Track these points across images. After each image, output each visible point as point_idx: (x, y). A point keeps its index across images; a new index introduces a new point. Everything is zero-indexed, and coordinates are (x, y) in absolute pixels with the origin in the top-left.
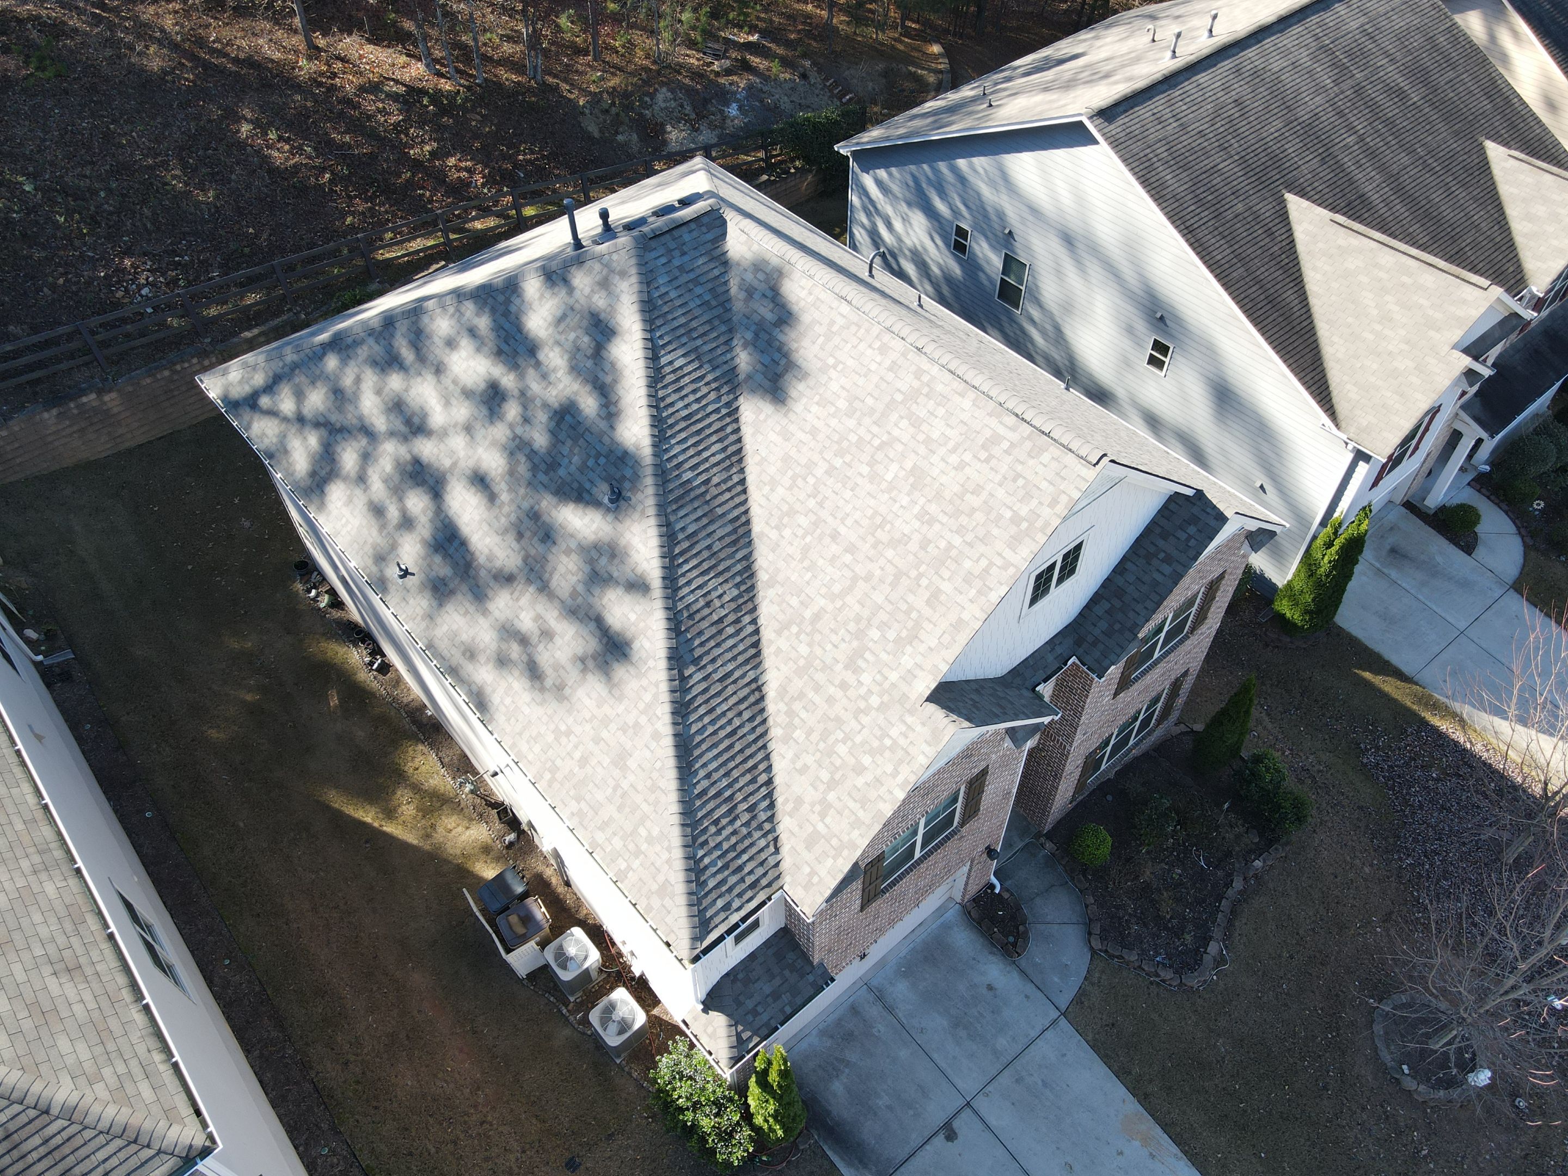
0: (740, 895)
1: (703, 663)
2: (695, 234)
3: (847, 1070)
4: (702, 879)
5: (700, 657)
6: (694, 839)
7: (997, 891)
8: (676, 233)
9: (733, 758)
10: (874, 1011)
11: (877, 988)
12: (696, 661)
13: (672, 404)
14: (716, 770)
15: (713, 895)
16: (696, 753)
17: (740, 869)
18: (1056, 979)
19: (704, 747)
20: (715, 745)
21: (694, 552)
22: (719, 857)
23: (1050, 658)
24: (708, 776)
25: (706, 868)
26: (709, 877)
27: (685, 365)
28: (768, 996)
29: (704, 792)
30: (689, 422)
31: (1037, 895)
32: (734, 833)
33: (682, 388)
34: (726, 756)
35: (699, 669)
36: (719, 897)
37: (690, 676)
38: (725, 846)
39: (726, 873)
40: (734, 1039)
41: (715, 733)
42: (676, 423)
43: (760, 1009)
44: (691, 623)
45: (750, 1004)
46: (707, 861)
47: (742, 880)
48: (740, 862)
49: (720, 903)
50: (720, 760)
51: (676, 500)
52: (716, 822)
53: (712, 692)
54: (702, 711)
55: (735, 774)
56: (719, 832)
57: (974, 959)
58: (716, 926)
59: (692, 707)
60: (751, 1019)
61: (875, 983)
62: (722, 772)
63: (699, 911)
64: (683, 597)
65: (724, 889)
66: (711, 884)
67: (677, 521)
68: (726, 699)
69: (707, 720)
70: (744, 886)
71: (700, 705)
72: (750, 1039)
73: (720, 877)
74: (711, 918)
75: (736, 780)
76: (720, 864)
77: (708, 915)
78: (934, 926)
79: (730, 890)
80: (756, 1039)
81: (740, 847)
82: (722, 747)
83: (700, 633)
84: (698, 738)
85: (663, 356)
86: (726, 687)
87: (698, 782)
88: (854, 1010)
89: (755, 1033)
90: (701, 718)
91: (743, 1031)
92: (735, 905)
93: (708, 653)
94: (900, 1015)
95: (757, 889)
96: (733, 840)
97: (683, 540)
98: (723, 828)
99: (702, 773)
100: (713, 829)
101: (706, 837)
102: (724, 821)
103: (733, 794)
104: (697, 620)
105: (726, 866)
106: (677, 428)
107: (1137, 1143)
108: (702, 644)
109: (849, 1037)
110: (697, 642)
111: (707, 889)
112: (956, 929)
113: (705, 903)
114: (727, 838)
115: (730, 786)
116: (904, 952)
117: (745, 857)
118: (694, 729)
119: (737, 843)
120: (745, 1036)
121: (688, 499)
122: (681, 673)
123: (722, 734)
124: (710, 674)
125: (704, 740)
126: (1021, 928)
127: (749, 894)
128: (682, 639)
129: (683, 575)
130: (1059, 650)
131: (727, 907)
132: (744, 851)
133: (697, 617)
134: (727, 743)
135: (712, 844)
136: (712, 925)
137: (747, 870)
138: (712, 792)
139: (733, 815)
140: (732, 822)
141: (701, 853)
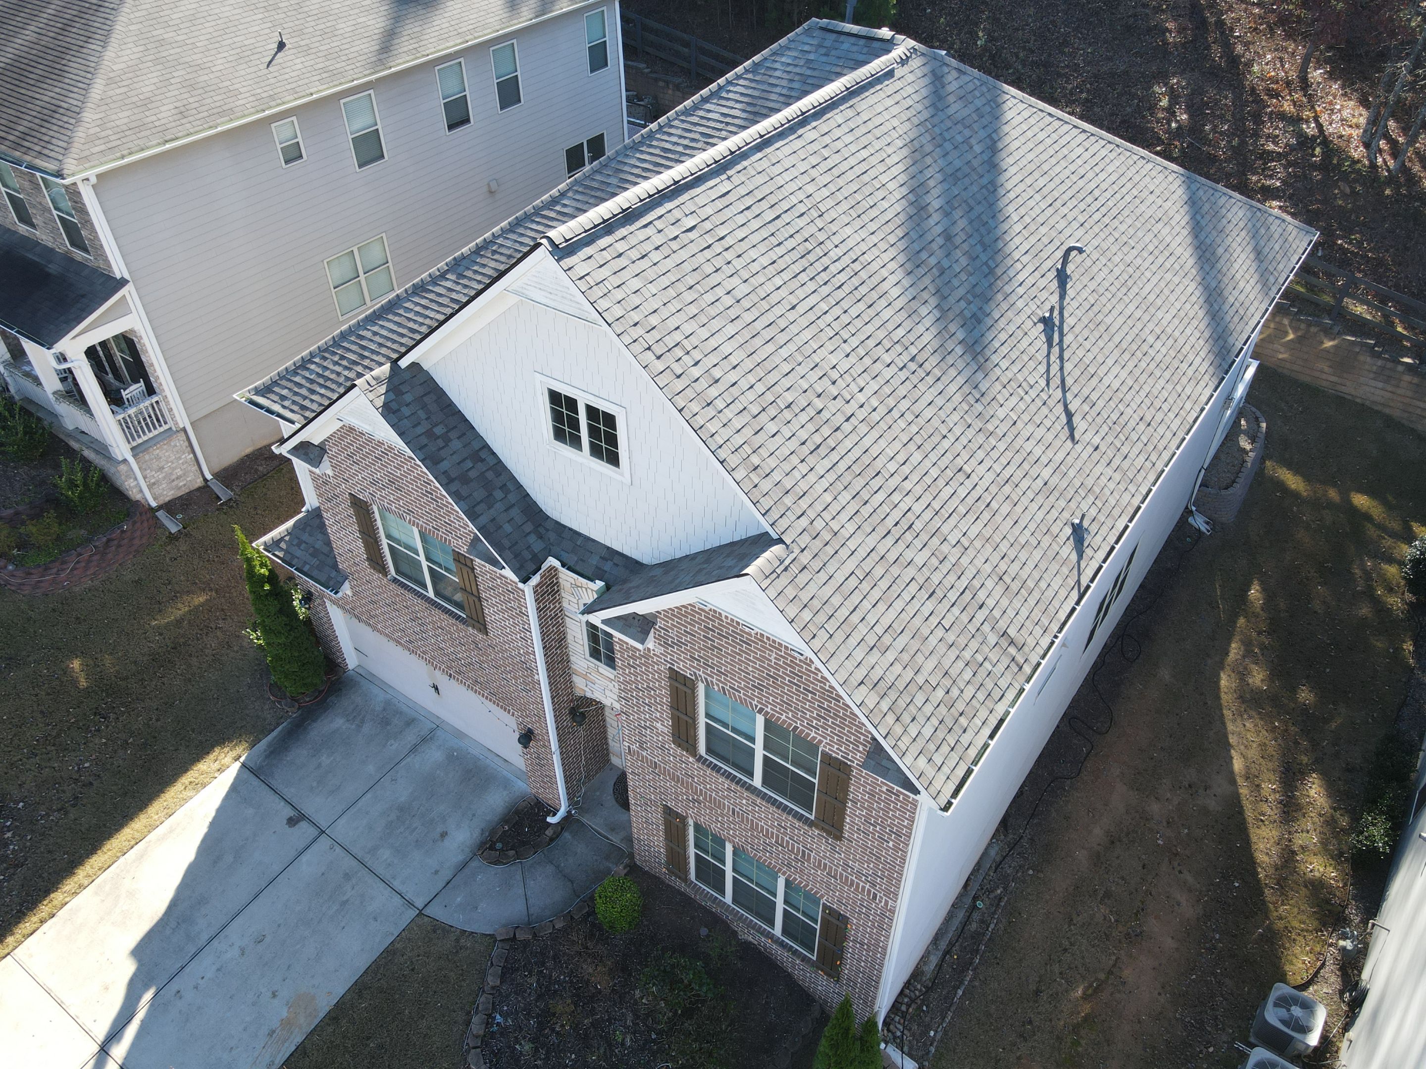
0: (294, 402)
1: (461, 281)
2: (855, 49)
3: (353, 727)
4: (299, 371)
5: (465, 277)
6: (326, 350)
7: (550, 820)
8: (843, 38)
9: (394, 342)
10: (411, 737)
11: (434, 735)
12: (461, 276)
13: (670, 134)
14: (382, 336)
15: (289, 385)
16: (390, 317)
17: (313, 392)
18: (459, 899)
19: (396, 319)
20: (399, 325)
21: (550, 223)
22: (318, 374)
23: (594, 560)
24: (375, 334)
25: (308, 369)
26: (301, 375)
27: (714, 120)
28: (313, 547)
29: (362, 338)
30: (662, 154)
31: (558, 867)
32: (338, 374)
33: (690, 131)
34: (394, 337)
35: (455, 282)
36: (289, 389)
37: (447, 279)
38: (327, 373)
39: (308, 385)
40: (279, 537)
41: (409, 319)
42: (656, 147)
43: (303, 546)
44: (489, 255)
45: (305, 537)
46: (313, 367)
47: (305, 398)
48: (318, 389)
49: (285, 392)
50: (390, 335)
51: (587, 187)
52: (343, 358)
53: (440, 300)
54: (423, 302)
55: (383, 351)
56: (336, 363)
57: (474, 815)
58: (268, 398)
59: (423, 294)
60: (294, 543)
61: (439, 733)
62: (381, 340)
63: (275, 382)
64: (508, 239)
65: (296, 389)
66: (297, 379)
67: (570, 198)
68: (438, 312)
69: (418, 309)
70: (301, 401)
71: (427, 298)
72: (281, 549)
73: (303, 382)
74: (274, 392)
75: (378, 353)
76: (312, 377)
77: (276, 389)
78: (505, 773)
79: (296, 394)
80: (281, 554)
81: (329, 384)
82: (401, 330)
83: (484, 266)
84: (401, 311)
85: (711, 103)
86: (448, 306)
87: (369, 330)
88: (411, 722)
89: (286, 552)
90: (417, 304)
91: (285, 541)
92: (286, 403)
93: (470, 279)
94: (408, 759)
95: (301, 412)
96: (333, 376)
97: (555, 211)
98: (340, 365)
99: (375, 329)
100: (336, 358)
101: (330, 357)
102: (345, 363)
103: (367, 357)
104: (494, 257)
105: (312, 381)
106: (651, 150)
107: (285, 1014)
108: (476, 272)
109: (385, 722)
110: (475, 268)
111: (292, 378)
112: (505, 793)
113: (284, 383)
114: (333, 371)
115: (373, 352)
116: (475, 751)
117: (323, 391)
118: (407, 305)
119: (331, 380)
120: (283, 545)
121: (593, 193)
122: (447, 272)
123: (411, 325)
124: (454, 291)
125: (401, 315)
126: (512, 853)
127: (296, 408)
128: (473, 257)
129: (527, 228)
130: (608, 566)
131: (283, 398)
132: (326, 388)
133: (496, 257)
134: (404, 331)
135: (325, 364)
136: (268, 396)
137: (314, 397)
138: (363, 343)
139: (351, 366)
140: (346, 368)
141: (317, 360)
